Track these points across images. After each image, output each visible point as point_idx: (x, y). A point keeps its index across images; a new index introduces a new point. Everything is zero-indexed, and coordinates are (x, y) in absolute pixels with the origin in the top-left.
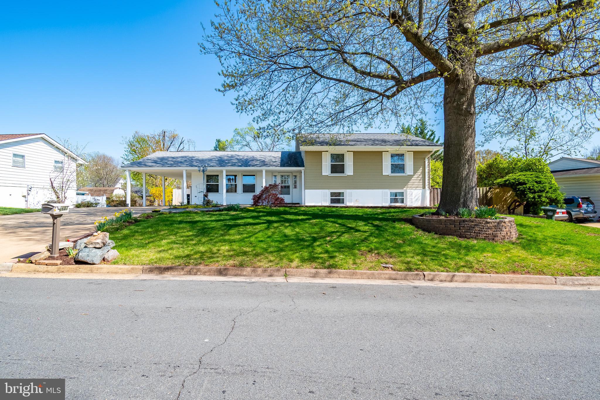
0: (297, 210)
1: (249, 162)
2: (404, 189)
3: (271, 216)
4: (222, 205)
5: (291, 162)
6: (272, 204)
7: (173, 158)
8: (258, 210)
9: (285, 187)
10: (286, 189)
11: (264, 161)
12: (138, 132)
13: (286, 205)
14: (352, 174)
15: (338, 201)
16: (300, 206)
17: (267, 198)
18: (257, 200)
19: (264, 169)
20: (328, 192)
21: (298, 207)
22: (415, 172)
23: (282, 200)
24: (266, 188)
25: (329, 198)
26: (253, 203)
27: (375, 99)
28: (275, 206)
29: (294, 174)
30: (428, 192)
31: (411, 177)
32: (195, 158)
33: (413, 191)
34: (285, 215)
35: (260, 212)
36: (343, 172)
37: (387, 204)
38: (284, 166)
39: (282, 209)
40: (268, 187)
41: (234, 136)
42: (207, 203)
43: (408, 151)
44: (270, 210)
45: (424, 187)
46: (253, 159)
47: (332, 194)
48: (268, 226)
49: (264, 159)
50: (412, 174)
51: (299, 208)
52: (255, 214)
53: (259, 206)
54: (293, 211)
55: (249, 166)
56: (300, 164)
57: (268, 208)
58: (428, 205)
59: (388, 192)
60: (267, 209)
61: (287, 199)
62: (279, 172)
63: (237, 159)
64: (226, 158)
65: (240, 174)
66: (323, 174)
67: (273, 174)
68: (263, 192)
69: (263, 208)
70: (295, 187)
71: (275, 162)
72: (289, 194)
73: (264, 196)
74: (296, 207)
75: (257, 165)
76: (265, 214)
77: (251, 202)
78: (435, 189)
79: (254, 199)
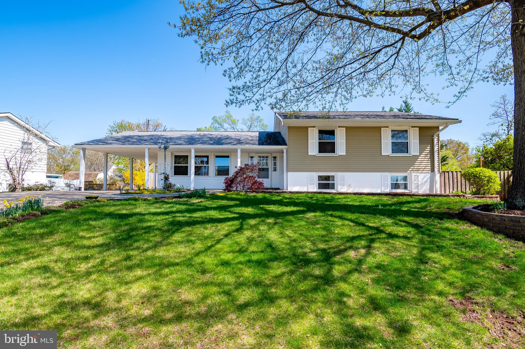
0: (281, 198)
1: (222, 140)
2: (408, 172)
3: (247, 206)
4: (189, 190)
5: (270, 141)
6: (248, 189)
7: (140, 136)
8: (229, 196)
9: (263, 169)
10: (264, 172)
11: (239, 140)
12: (124, 120)
13: (265, 190)
14: (345, 154)
15: (327, 186)
16: (283, 192)
17: (242, 182)
18: (229, 184)
19: (239, 147)
20: (315, 175)
21: (281, 192)
22: (421, 152)
23: (261, 184)
24: (241, 169)
25: (316, 182)
26: (224, 188)
27: (391, 45)
28: (252, 192)
29: (274, 155)
30: (438, 176)
31: (416, 157)
32: (163, 136)
33: (418, 174)
34: (267, 204)
35: (232, 199)
36: (333, 151)
37: (388, 190)
38: (263, 144)
39: (260, 195)
40: (244, 168)
41: (212, 123)
42: (168, 187)
43: (412, 127)
44: (245, 197)
45: (433, 170)
46: (228, 138)
47: (320, 178)
48: (242, 224)
49: (239, 138)
50: (418, 154)
51: (283, 195)
52: (224, 202)
53: (231, 191)
54: (275, 198)
55: (222, 144)
56: (281, 142)
57: (243, 193)
58: (439, 192)
59: (389, 175)
60: (241, 195)
61: (266, 183)
62: (257, 152)
63: (210, 138)
64: (197, 136)
65: (212, 154)
66: (310, 154)
67: (249, 154)
68: (237, 174)
69: (237, 195)
70: (275, 170)
71: (252, 140)
72: (268, 178)
73: (239, 179)
74: (278, 193)
75: (231, 143)
76: (238, 202)
77: (223, 186)
78: (446, 173)
79: (226, 183)
